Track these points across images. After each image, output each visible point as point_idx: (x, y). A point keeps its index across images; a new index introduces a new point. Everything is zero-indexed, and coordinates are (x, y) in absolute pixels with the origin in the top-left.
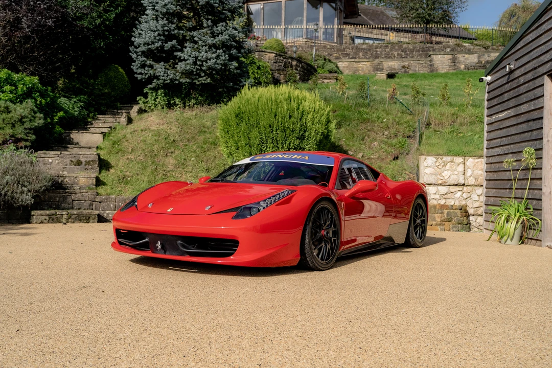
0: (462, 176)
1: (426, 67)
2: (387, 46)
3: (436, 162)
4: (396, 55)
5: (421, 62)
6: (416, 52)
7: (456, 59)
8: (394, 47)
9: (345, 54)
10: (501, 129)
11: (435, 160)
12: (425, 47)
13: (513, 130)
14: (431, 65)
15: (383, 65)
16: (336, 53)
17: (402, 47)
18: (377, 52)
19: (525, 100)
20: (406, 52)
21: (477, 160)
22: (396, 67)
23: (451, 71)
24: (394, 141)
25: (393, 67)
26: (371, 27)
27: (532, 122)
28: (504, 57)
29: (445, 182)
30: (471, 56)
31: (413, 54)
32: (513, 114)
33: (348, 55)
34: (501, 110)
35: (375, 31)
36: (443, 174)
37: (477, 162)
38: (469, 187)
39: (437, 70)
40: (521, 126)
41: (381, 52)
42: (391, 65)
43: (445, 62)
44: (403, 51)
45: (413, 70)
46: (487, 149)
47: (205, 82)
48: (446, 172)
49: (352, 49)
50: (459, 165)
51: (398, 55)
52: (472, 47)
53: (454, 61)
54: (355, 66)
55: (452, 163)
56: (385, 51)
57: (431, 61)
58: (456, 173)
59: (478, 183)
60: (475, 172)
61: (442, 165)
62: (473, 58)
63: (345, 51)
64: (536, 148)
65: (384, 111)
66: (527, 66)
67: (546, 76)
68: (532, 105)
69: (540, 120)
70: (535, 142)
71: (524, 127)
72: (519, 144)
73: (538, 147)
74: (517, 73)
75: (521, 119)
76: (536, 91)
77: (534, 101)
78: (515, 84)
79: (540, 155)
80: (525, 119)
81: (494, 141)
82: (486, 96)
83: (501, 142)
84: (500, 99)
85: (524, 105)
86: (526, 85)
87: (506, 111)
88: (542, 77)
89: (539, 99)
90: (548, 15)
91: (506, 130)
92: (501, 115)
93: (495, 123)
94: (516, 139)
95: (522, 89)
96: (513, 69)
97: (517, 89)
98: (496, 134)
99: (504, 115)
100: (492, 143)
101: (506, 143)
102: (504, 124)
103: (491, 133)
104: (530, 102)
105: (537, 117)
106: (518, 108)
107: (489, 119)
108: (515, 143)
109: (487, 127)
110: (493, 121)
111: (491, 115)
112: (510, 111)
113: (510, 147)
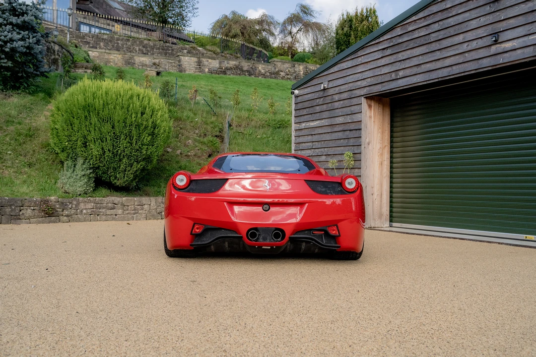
1: (175, 67)
2: (128, 40)
4: (137, 49)
5: (170, 61)
6: (156, 49)
7: (201, 62)
8: (135, 42)
9: (85, 42)
10: (312, 135)
12: (164, 45)
13: (327, 137)
14: (179, 65)
15: (134, 60)
16: (75, 40)
17: (143, 43)
18: (118, 44)
19: (340, 114)
20: (147, 48)
22: (147, 63)
23: (197, 73)
24: (205, 140)
25: (144, 62)
26: (101, 16)
27: (349, 132)
28: (316, 77)
30: (214, 61)
31: (153, 51)
32: (327, 124)
33: (88, 43)
34: (311, 119)
35: (102, 21)
39: (185, 71)
40: (336, 134)
41: (123, 45)
42: (143, 61)
43: (192, 63)
44: (144, 47)
45: (163, 68)
46: (295, 150)
47: (6, 65)
49: (92, 37)
51: (139, 50)
52: (205, 52)
53: (199, 63)
54: (106, 57)
56: (127, 45)
57: (179, 61)
62: (215, 64)
63: (84, 39)
64: (354, 152)
65: (190, 110)
66: (342, 87)
67: (363, 98)
68: (348, 119)
69: (358, 131)
70: (353, 148)
71: (340, 135)
72: (333, 148)
73: (356, 152)
74: (331, 92)
75: (336, 129)
76: (353, 108)
77: (350, 115)
78: (328, 100)
79: (358, 158)
80: (340, 129)
81: (304, 144)
82: (293, 106)
83: (313, 145)
84: (311, 110)
85: (339, 118)
86: (342, 102)
87: (319, 121)
88: (359, 98)
89: (356, 115)
90: (365, 52)
91: (318, 136)
92: (312, 124)
93: (305, 130)
94: (331, 144)
95: (337, 105)
96: (327, 88)
97: (330, 104)
98: (306, 139)
99: (315, 123)
100: (301, 146)
101: (319, 146)
102: (317, 131)
103: (300, 137)
104: (346, 117)
105: (355, 128)
106: (333, 120)
107: (298, 126)
108: (329, 148)
109: (295, 132)
110: (303, 128)
111: (300, 123)
112: (323, 121)
113: (324, 150)
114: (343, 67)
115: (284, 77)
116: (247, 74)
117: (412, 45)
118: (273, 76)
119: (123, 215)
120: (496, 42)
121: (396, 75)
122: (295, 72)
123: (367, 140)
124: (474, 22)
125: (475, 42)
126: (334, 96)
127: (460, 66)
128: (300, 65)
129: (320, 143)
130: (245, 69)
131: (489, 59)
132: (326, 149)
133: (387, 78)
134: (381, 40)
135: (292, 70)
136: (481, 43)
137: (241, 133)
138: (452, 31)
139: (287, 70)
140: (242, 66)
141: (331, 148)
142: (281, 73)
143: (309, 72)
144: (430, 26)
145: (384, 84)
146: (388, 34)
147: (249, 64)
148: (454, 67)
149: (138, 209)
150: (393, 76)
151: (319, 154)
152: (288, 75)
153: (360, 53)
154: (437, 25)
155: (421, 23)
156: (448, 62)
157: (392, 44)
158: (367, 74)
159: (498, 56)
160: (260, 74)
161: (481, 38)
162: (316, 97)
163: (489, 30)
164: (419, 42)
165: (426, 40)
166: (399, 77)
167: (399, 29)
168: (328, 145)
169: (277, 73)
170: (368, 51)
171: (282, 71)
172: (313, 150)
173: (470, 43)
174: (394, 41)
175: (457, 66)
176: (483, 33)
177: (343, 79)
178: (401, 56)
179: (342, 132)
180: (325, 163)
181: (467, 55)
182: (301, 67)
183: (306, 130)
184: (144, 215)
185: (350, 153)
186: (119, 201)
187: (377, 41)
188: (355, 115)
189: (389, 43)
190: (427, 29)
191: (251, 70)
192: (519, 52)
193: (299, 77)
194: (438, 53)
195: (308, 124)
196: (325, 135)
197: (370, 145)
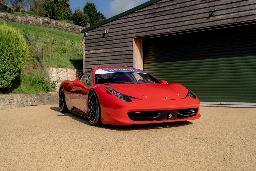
0: (66, 77)
10: (98, 57)
11: (56, 70)
19: (118, 46)
21: (71, 70)
27: (124, 56)
28: (99, 26)
29: (61, 81)
32: (109, 51)
34: (98, 49)
36: (60, 77)
37: (71, 71)
40: (116, 57)
46: (85, 65)
50: (65, 72)
55: (63, 71)
58: (64, 76)
60: (71, 75)
61: (59, 72)
64: (128, 66)
66: (118, 33)
67: (133, 38)
68: (124, 49)
69: (131, 55)
70: (127, 64)
71: (118, 57)
72: (114, 64)
73: (130, 66)
74: (111, 35)
75: (115, 54)
76: (126, 44)
77: (125, 47)
78: (109, 39)
80: (118, 54)
82: (84, 41)
83: (99, 62)
84: (97, 44)
85: (117, 48)
86: (119, 40)
87: (103, 49)
88: (130, 39)
89: (129, 47)
90: (133, 15)
91: (102, 57)
92: (98, 51)
94: (112, 62)
95: (115, 41)
96: (108, 32)
97: (110, 41)
98: (94, 59)
99: (100, 51)
100: (90, 63)
101: (104, 63)
102: (101, 55)
103: (89, 58)
104: (122, 48)
105: (128, 54)
106: (113, 49)
107: (88, 52)
108: (111, 64)
109: (85, 55)
110: (91, 53)
111: (89, 50)
112: (106, 50)
113: (107, 65)
114: (119, 22)
115: (32, 24)
116: (11, 21)
117: (163, 13)
118: (26, 23)
119: (4, 106)
120: (212, 16)
121: (154, 28)
122: (37, 22)
123: (135, 60)
124: (200, 5)
125: (201, 15)
126: (113, 37)
127: (193, 25)
128: (40, 18)
129: (104, 61)
130: (10, 18)
131: (209, 23)
132: (108, 65)
133: (149, 29)
134: (144, 10)
135: (36, 20)
136: (204, 15)
137: (47, 55)
138: (187, 9)
139: (33, 20)
140: (8, 16)
142: (30, 22)
143: (45, 22)
144: (174, 5)
145: (147, 32)
146: (148, 7)
147: (12, 15)
148: (189, 26)
149: (12, 102)
150: (152, 28)
152: (34, 23)
153: (130, 16)
154: (178, 5)
155: (169, 3)
156: (185, 23)
157: (151, 12)
158: (136, 26)
159: (214, 22)
160: (18, 21)
161: (204, 13)
162: (100, 37)
163: (208, 10)
164: (168, 12)
165: (172, 12)
166: (156, 29)
167: (155, 5)
169: (28, 22)
170: (136, 15)
171: (30, 21)
172: (99, 65)
173: (198, 15)
174: (152, 11)
175: (191, 25)
176: (205, 11)
177: (119, 28)
178: (157, 19)
179: (120, 56)
181: (196, 20)
182: (41, 19)
183: (93, 54)
184: (15, 105)
186: (2, 98)
187: (141, 10)
189: (149, 12)
190: (172, 7)
191: (13, 19)
192: (225, 21)
193: (40, 25)
194: (180, 18)
195: (95, 51)
196: (108, 57)
197: (136, 62)
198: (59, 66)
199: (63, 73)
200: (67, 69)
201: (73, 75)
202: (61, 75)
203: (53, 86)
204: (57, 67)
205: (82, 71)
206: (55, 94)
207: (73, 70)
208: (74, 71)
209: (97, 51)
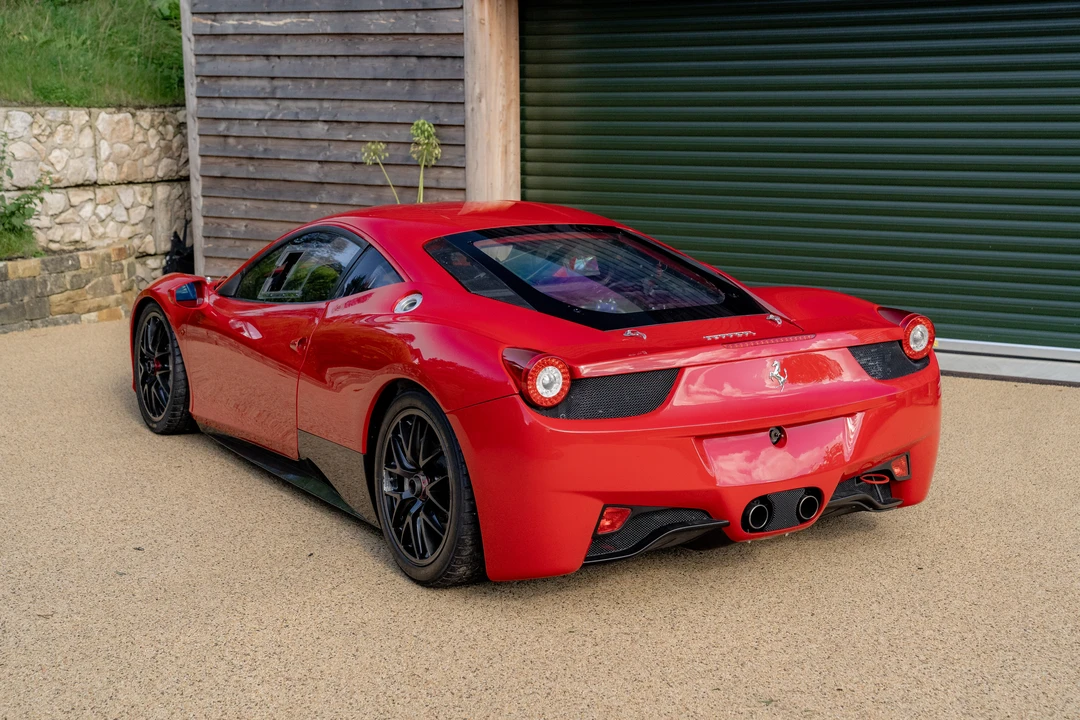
0: (91, 159)
3: (31, 124)
10: (267, 57)
11: (29, 119)
19: (381, 4)
21: (116, 117)
27: (414, 60)
29: (58, 181)
34: (267, 10)
36: (52, 158)
37: (118, 123)
38: (106, 189)
40: (367, 62)
46: (198, 97)
48: (56, 153)
50: (81, 131)
55: (69, 127)
58: (78, 152)
59: (123, 176)
60: (118, 147)
61: (47, 133)
64: (438, 122)
68: (412, 23)
69: (449, 61)
70: (432, 108)
71: (382, 67)
72: (357, 104)
73: (446, 121)
75: (363, 49)
77: (420, 13)
79: (454, 139)
80: (381, 49)
81: (233, 82)
83: (274, 89)
85: (376, 16)
87: (293, 16)
89: (441, 13)
91: (293, 61)
92: (267, 23)
93: (239, 38)
94: (346, 89)
98: (243, 66)
99: (281, 23)
100: (225, 87)
101: (301, 94)
102: (285, 48)
103: (219, 59)
104: (400, 14)
105: (439, 52)
106: (350, 18)
107: (209, 22)
108: (342, 100)
109: (197, 41)
110: (231, 31)
111: (215, 14)
112: (311, 19)
113: (321, 107)
123: (477, 90)
129: (301, 84)
132: (326, 104)
141: (346, 104)
151: (301, 117)
168: (335, 93)
172: (274, 102)
179: (390, 59)
180: (326, 144)
183: (245, 41)
185: (425, 124)
188: (434, 13)
195: (249, 22)
196: (323, 61)
197: (483, 100)
198: (46, 97)
199: (73, 139)
200: (90, 115)
201: (126, 148)
202: (59, 147)
203: (16, 221)
204: (33, 104)
205: (181, 120)
206: (27, 273)
207: (129, 115)
208: (131, 121)
209: (264, 23)
